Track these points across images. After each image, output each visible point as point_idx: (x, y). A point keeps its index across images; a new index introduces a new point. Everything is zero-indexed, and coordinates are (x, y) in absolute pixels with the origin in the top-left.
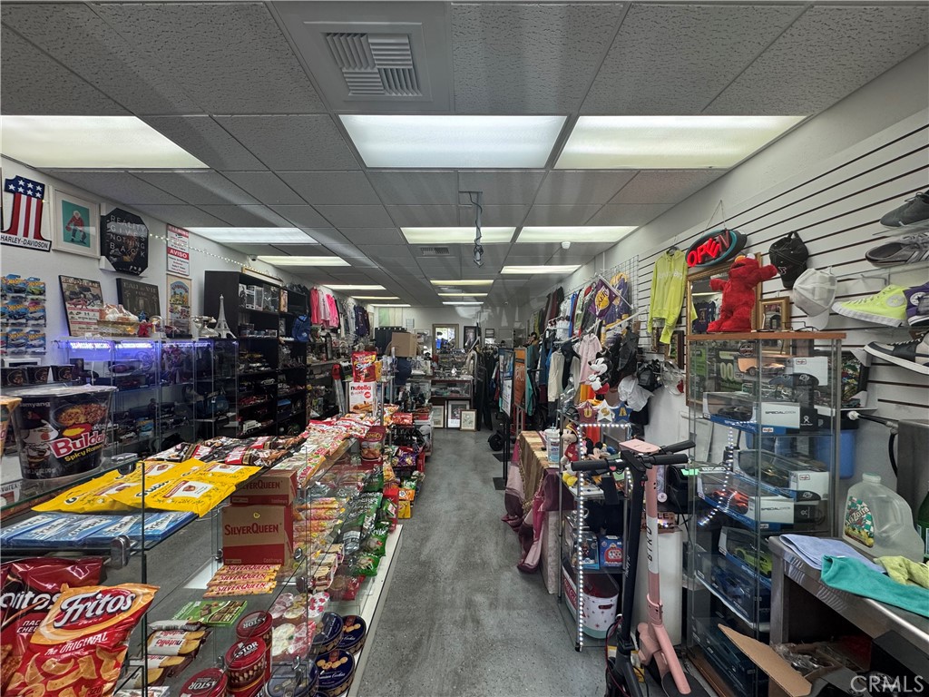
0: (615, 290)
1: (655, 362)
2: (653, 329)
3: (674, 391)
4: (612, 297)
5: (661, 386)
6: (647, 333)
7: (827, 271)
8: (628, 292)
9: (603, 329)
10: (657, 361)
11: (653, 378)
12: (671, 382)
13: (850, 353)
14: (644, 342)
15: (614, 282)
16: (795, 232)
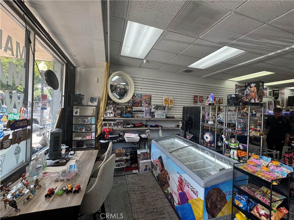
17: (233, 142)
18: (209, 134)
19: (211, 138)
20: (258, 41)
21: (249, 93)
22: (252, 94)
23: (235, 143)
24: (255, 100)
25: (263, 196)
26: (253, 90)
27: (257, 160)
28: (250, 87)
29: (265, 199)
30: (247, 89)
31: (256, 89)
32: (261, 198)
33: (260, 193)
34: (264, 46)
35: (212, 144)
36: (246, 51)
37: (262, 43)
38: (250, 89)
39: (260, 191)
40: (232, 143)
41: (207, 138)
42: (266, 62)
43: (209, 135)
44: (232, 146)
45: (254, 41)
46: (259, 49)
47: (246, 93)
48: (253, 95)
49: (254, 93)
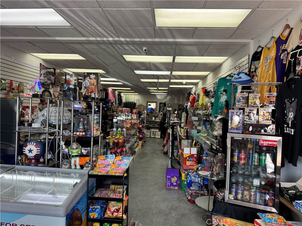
17: (75, 147)
18: (35, 144)
19: (37, 150)
20: (88, 21)
21: (89, 86)
22: (91, 87)
23: (77, 148)
24: (95, 94)
25: (114, 193)
26: (93, 83)
27: (104, 160)
28: (90, 79)
29: (117, 195)
30: (86, 79)
31: (96, 82)
32: (114, 195)
33: (111, 192)
34: (90, 29)
35: (41, 158)
36: (72, 26)
37: (90, 24)
38: (89, 80)
39: (111, 191)
40: (73, 149)
41: (30, 151)
42: (84, 45)
43: (35, 146)
44: (75, 152)
45: (84, 19)
46: (85, 30)
47: (86, 84)
48: (93, 89)
49: (94, 87)
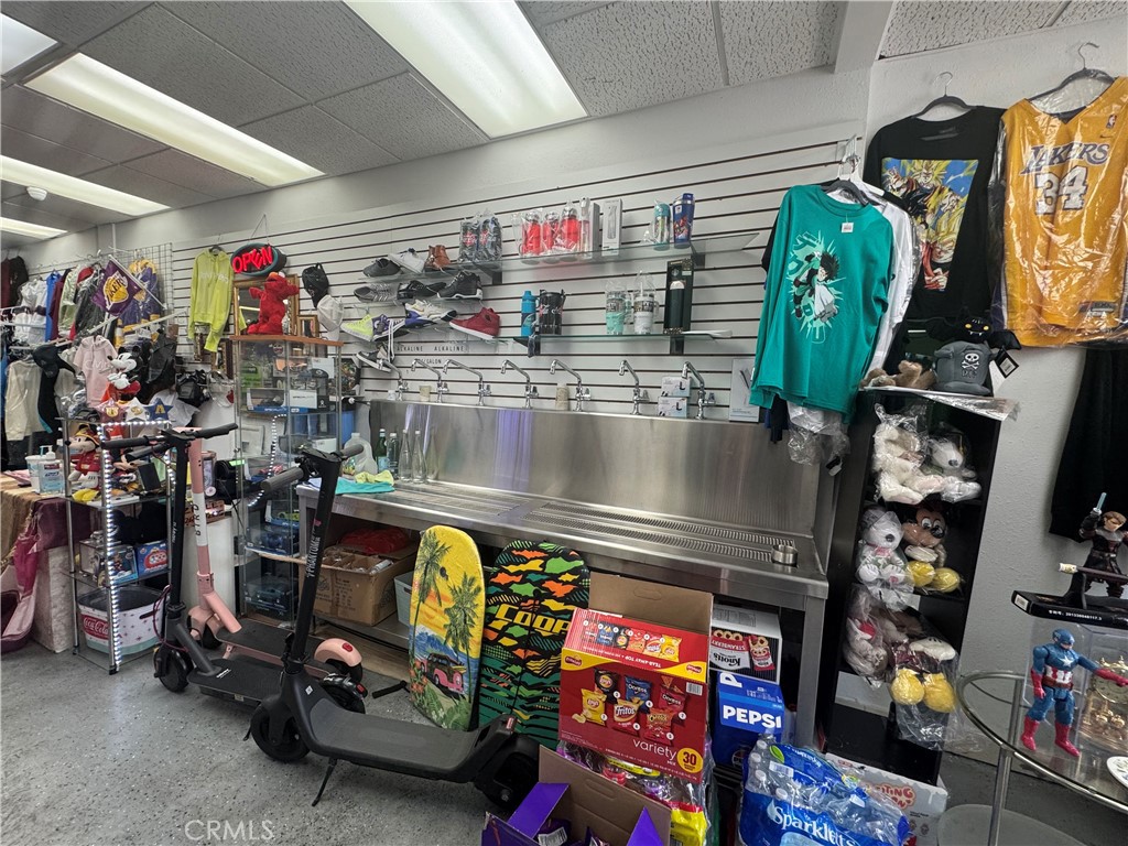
0: (138, 281)
1: (200, 373)
2: (196, 335)
3: (224, 402)
4: (132, 289)
5: (208, 399)
6: (188, 340)
7: (339, 299)
8: (158, 286)
9: (118, 332)
10: (203, 371)
11: (198, 391)
12: (219, 394)
13: (351, 359)
14: (183, 350)
15: (134, 270)
16: (320, 264)
